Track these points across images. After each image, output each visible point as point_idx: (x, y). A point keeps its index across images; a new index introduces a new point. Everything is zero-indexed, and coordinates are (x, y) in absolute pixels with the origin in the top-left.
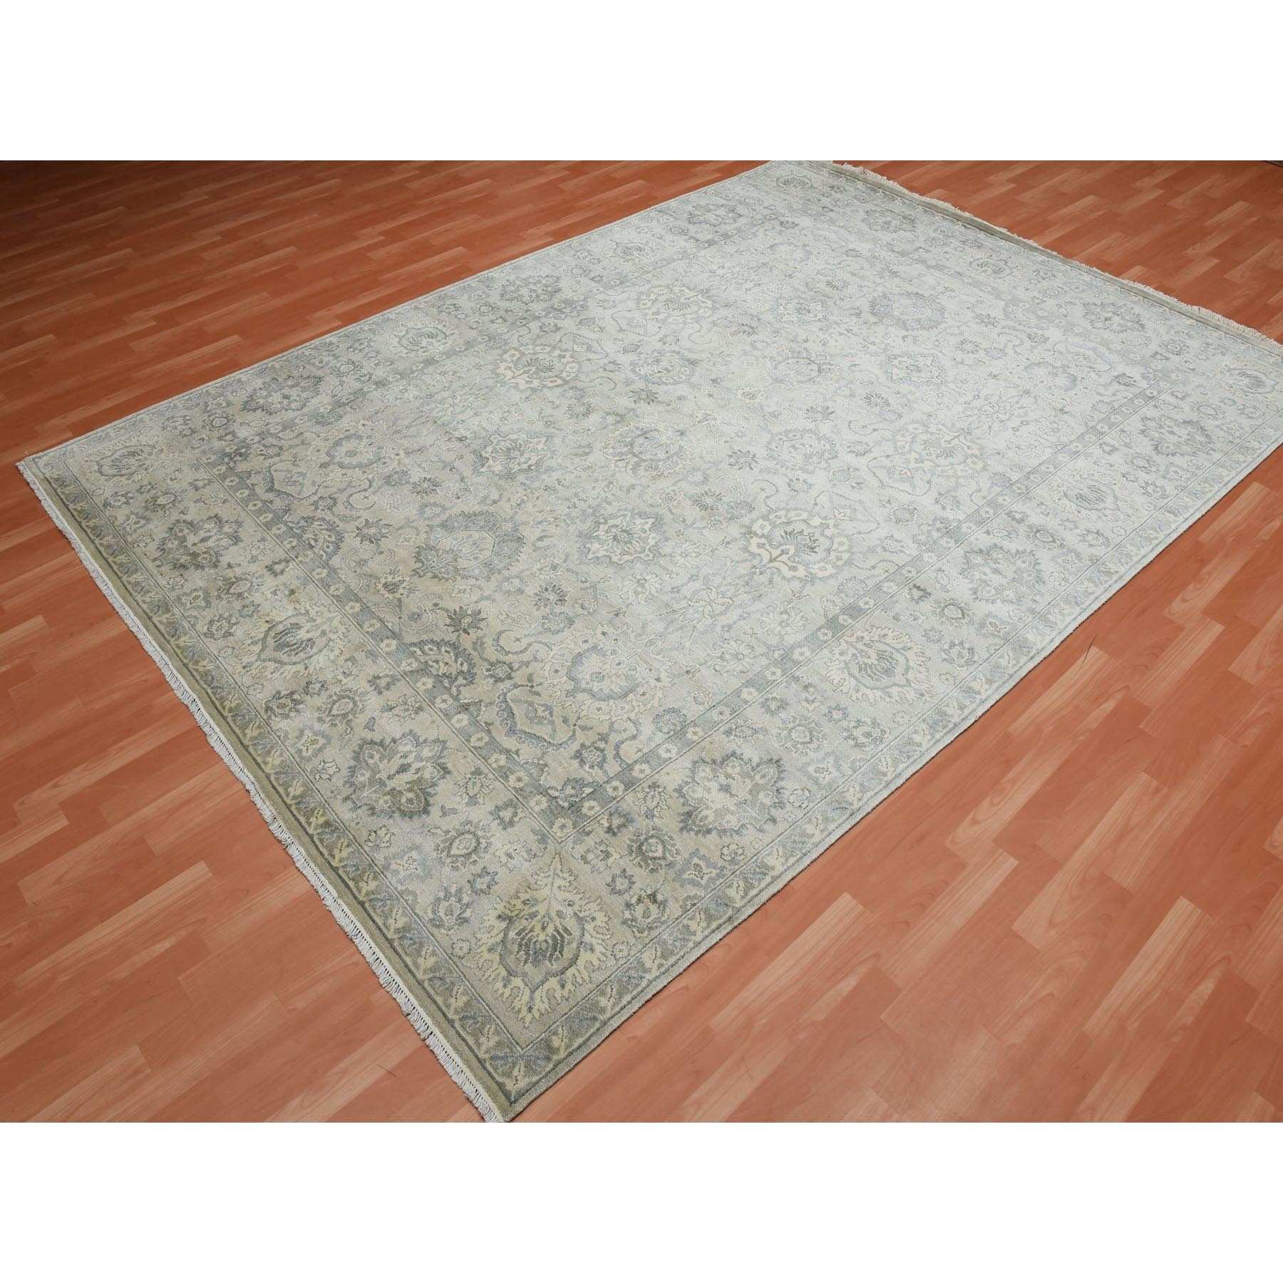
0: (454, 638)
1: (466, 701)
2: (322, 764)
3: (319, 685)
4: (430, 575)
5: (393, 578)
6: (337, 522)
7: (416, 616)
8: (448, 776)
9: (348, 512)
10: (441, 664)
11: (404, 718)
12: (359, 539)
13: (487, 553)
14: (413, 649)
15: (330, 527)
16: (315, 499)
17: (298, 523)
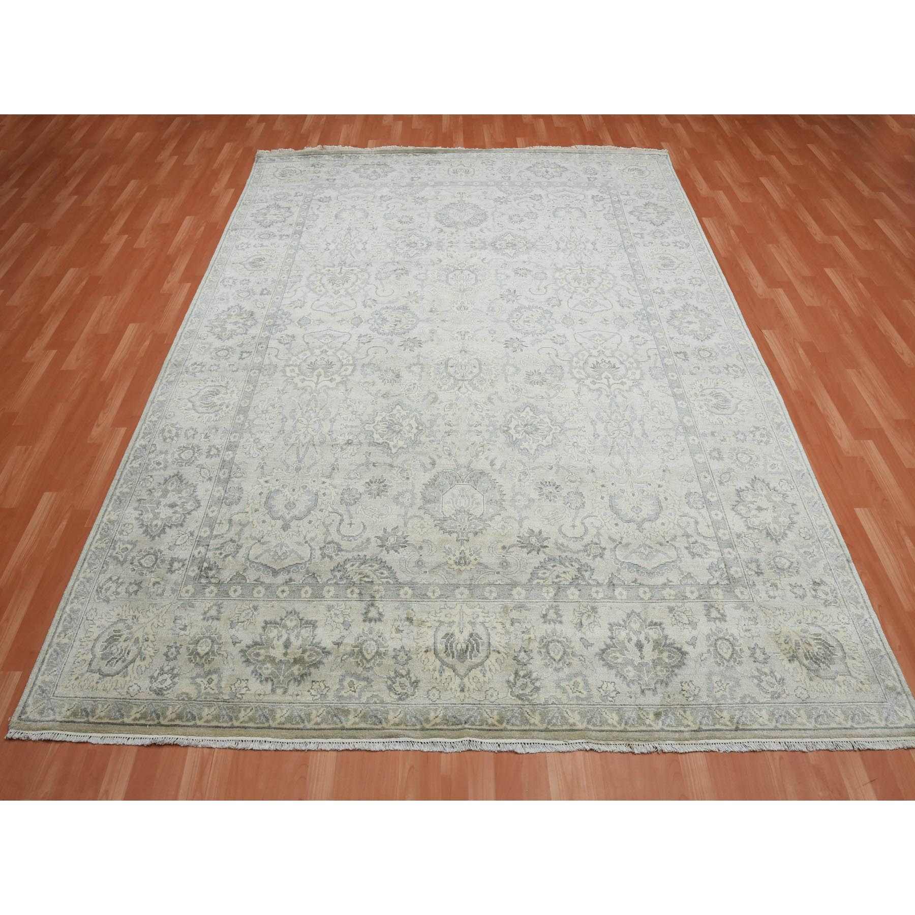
0: (543, 555)
2: (601, 690)
3: (523, 654)
4: (471, 535)
5: (454, 555)
6: (360, 553)
7: (505, 564)
8: (663, 626)
9: (354, 544)
10: (563, 575)
11: (594, 621)
12: (392, 552)
13: (478, 496)
14: (535, 582)
15: (362, 561)
16: (318, 552)
17: (335, 576)
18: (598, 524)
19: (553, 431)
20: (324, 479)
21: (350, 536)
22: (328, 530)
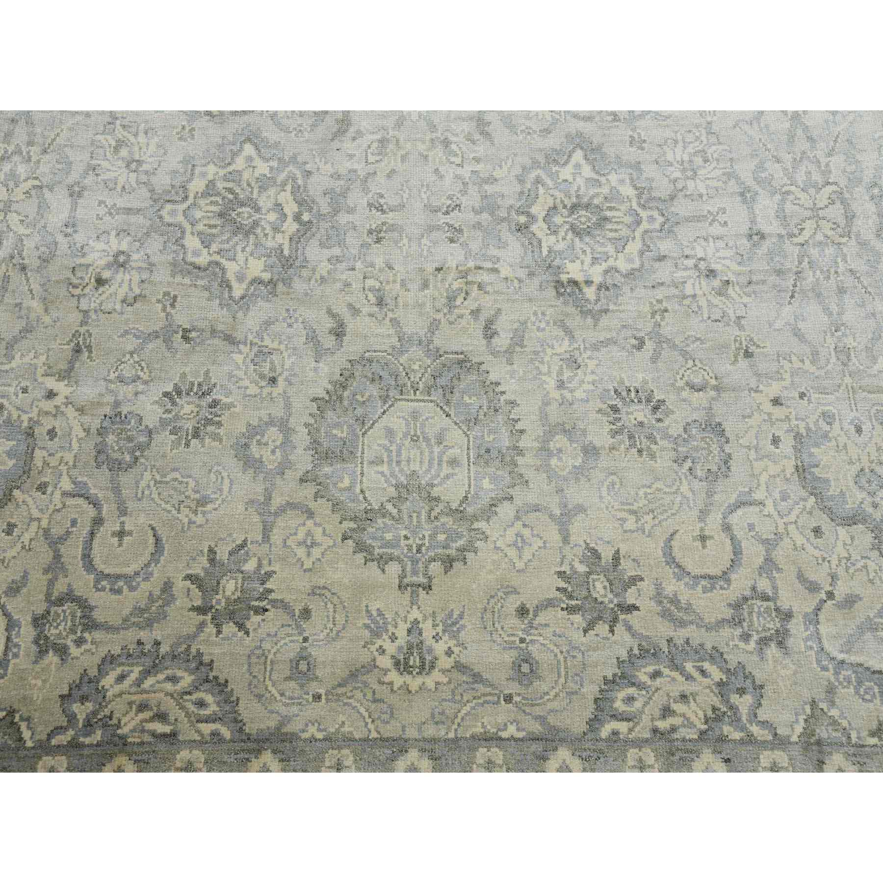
0: (627, 637)
1: (799, 729)
4: (436, 568)
5: (393, 638)
6: (143, 635)
7: (525, 668)
9: (130, 599)
10: (679, 708)
12: (229, 628)
13: (455, 436)
14: (605, 732)
15: (148, 662)
16: (26, 634)
17: (72, 718)
18: (766, 529)
19: (645, 225)
20: (51, 383)
21: (118, 577)
22: (57, 556)
